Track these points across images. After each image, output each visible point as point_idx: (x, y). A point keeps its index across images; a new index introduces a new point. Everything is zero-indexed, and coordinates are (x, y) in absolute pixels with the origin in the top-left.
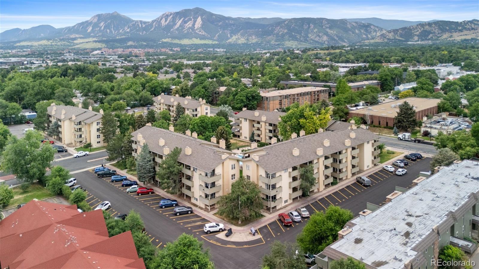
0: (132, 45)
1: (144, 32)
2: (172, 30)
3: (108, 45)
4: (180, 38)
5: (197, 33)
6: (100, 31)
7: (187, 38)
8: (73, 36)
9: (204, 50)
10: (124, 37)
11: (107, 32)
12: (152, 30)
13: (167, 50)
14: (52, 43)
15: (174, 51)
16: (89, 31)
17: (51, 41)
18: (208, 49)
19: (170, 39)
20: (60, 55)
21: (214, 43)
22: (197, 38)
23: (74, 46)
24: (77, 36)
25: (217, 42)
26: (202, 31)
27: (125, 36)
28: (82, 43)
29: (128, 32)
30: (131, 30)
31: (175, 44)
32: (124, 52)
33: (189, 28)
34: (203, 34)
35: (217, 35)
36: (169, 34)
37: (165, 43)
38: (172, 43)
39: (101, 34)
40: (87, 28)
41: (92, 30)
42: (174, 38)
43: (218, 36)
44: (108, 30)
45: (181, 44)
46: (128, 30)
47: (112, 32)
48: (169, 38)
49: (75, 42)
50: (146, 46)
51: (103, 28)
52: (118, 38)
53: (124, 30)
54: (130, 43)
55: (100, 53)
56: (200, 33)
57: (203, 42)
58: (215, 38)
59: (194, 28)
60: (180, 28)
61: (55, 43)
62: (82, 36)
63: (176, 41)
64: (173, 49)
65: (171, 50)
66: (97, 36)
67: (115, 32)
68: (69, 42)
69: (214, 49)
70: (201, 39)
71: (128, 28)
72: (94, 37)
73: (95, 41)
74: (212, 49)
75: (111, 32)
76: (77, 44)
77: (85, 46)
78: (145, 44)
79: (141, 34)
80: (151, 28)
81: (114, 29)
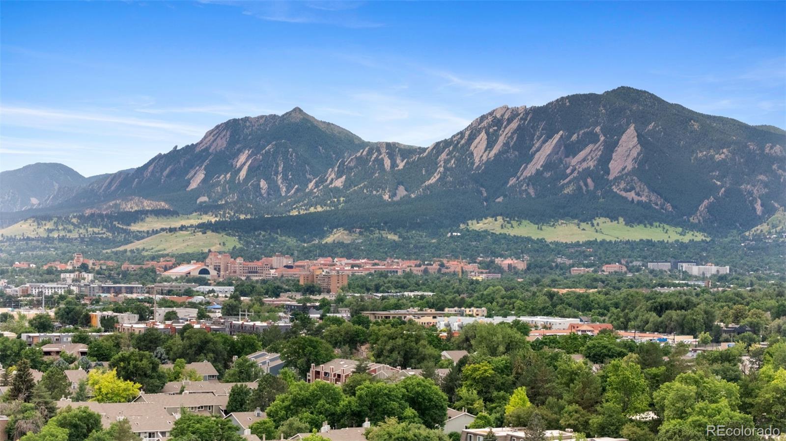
0: (341, 244)
1: (401, 192)
2: (512, 181)
3: (248, 243)
4: (540, 218)
5: (616, 195)
6: (233, 185)
7: (574, 217)
8: (131, 206)
9: (630, 270)
10: (319, 209)
11: (257, 187)
12: (433, 180)
13: (470, 267)
14: (50, 231)
15: (500, 270)
16: (194, 185)
17: (50, 225)
18: (651, 265)
19: (500, 218)
20: (47, 277)
21: (686, 239)
22: (614, 218)
23: (127, 242)
24: (148, 205)
25: (699, 237)
26: (638, 186)
27: (323, 204)
28: (155, 232)
29: (336, 189)
30: (348, 184)
31: (517, 239)
32: (291, 271)
33: (587, 173)
34: (644, 199)
35: (702, 208)
36: (500, 199)
37: (479, 236)
38: (505, 237)
39: (233, 197)
40: (187, 173)
41: (204, 181)
42: (512, 214)
43: (710, 208)
44: (263, 184)
45: (541, 241)
46: (339, 183)
47: (278, 190)
48: (494, 216)
49: (135, 227)
50: (395, 246)
51: (243, 174)
52: (295, 213)
53: (322, 181)
54: (338, 236)
55: (195, 273)
56: (631, 195)
57: (638, 233)
58: (694, 220)
59: (608, 172)
60: (547, 175)
61: (62, 233)
62: (163, 205)
63: (525, 230)
64: (498, 261)
65: (489, 267)
66: (221, 207)
67: (288, 191)
68: (112, 229)
69: (675, 266)
70: (629, 222)
71: (339, 175)
72: (204, 209)
73: (204, 228)
74: (666, 266)
75: (274, 188)
76: (139, 236)
77: (161, 247)
78: (396, 238)
79: (386, 197)
80: (430, 174)
81: (285, 178)
